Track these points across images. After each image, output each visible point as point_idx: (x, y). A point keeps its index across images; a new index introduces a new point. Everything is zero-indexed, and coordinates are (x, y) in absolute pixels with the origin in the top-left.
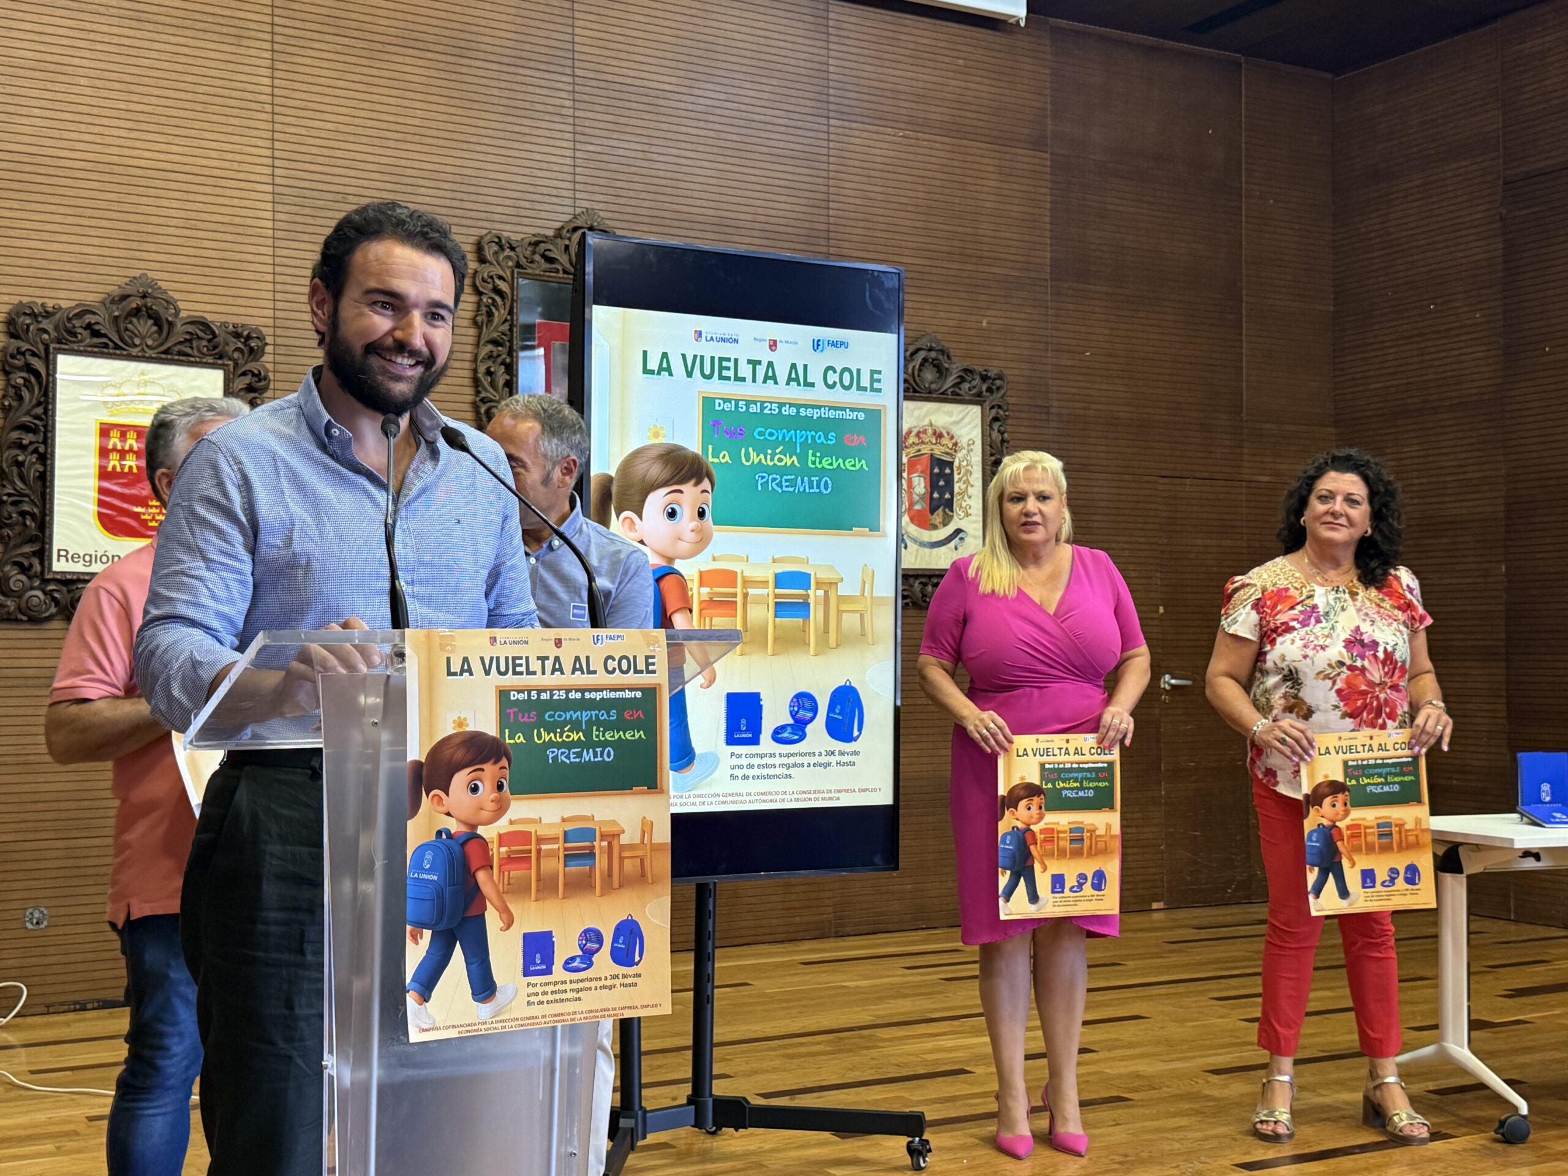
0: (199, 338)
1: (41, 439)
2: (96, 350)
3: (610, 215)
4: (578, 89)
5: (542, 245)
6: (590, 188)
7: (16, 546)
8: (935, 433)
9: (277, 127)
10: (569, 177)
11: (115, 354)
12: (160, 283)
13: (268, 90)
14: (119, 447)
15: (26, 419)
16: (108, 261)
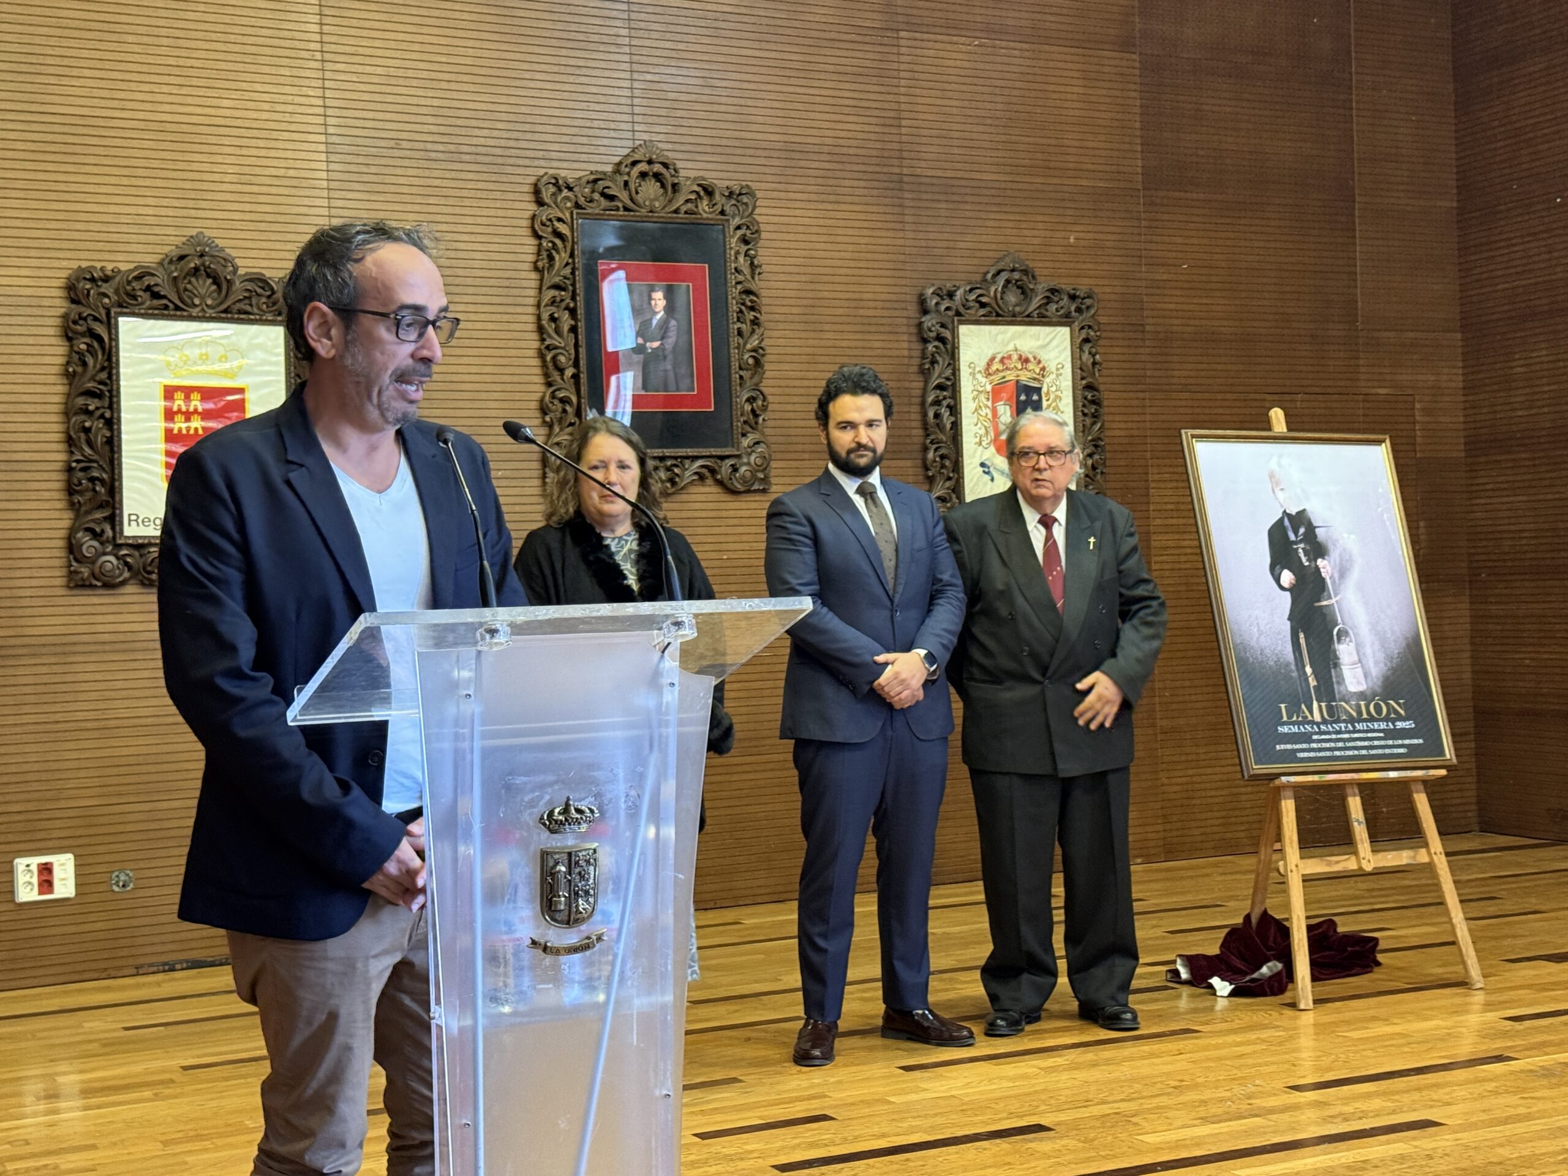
0: (258, 295)
1: (106, 403)
2: (156, 312)
3: (670, 146)
4: (633, 16)
5: (600, 182)
6: (650, 120)
7: (88, 512)
8: (1020, 358)
9: (328, 75)
10: (627, 109)
11: (175, 315)
12: (217, 241)
13: (317, 37)
14: (184, 409)
15: (90, 385)
16: (165, 221)
